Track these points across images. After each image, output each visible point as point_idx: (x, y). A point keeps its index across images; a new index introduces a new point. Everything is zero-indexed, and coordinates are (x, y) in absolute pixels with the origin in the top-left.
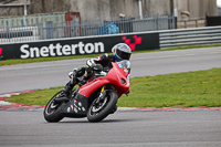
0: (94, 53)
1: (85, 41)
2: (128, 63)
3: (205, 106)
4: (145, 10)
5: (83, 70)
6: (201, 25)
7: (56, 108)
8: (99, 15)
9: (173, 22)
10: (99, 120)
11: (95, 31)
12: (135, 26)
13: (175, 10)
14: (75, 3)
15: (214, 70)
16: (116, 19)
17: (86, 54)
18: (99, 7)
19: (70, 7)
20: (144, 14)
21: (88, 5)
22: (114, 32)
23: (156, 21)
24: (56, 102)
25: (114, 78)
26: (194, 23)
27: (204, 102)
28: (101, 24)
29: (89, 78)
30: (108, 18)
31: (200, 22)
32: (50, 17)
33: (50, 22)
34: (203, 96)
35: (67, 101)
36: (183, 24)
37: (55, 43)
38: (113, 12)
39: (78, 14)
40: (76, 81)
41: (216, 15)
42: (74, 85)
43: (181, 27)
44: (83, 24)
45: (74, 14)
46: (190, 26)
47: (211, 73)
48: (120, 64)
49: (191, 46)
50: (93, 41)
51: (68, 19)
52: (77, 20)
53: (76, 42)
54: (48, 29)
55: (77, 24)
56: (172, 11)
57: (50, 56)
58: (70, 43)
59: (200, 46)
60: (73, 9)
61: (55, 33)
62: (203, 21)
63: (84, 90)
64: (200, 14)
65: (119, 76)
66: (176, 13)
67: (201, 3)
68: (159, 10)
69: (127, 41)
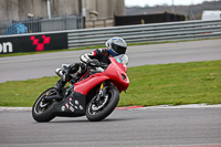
0: (2, 53)
4: (54, 9)
5: (77, 66)
6: (109, 25)
7: (46, 107)
8: (7, 15)
9: (81, 22)
11: (4, 31)
12: (43, 26)
13: (84, 10)
16: (24, 18)
18: (8, 7)
20: (52, 14)
22: (22, 32)
23: (65, 20)
24: (45, 101)
25: (114, 74)
26: (102, 22)
28: (10, 24)
30: (16, 18)
31: (108, 22)
36: (91, 23)
38: (21, 12)
40: (69, 78)
41: (125, 14)
43: (90, 27)
46: (98, 26)
48: (118, 58)
50: (2, 41)
56: (80, 11)
62: (112, 21)
63: (81, 86)
64: (109, 14)
65: (119, 71)
66: (84, 14)
67: (109, 3)
68: (67, 10)
69: (36, 41)
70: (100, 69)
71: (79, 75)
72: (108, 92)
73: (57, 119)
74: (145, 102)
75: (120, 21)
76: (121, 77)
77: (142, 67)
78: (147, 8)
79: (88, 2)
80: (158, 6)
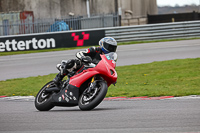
0: (46, 48)
1: (38, 38)
2: (115, 55)
3: (147, 96)
4: (92, 9)
5: (73, 62)
6: (143, 23)
8: (50, 14)
9: (117, 20)
10: (90, 108)
11: (47, 28)
12: (83, 24)
13: (120, 9)
14: (29, 3)
15: (155, 63)
16: (66, 17)
17: (39, 49)
18: (51, 7)
19: (24, 6)
20: (91, 13)
21: (40, 5)
22: (64, 29)
23: (102, 19)
24: (46, 92)
25: (103, 69)
26: (136, 21)
27: (146, 93)
28: (53, 22)
29: (79, 69)
30: (59, 17)
31: (142, 20)
32: (6, 16)
33: (6, 21)
34: (145, 87)
35: (57, 92)
36: (126, 22)
37: (10, 39)
38: (63, 11)
39: (31, 13)
40: (66, 73)
41: (157, 13)
42: (64, 76)
43: (125, 24)
44: (36, 22)
45: (28, 13)
46: (133, 24)
47: (152, 66)
48: (108, 56)
49: (134, 42)
50: (45, 37)
51: (23, 17)
52: (31, 18)
53: (30, 38)
54: (4, 26)
55: (31, 22)
56: (117, 10)
57: (6, 51)
58: (25, 39)
59: (142, 41)
60: (27, 9)
61: (11, 31)
62: (145, 19)
63: (75, 80)
64: (142, 13)
65: (108, 67)
66: (120, 13)
67: (143, 3)
68: (105, 10)
69: (76, 37)
70: (92, 65)
71: (75, 70)
72: (98, 85)
73: (56, 108)
74: (175, 93)
75: (153, 19)
76: (109, 72)
77: (172, 61)
78: (177, 7)
79: (123, 2)
80: (187, 6)
